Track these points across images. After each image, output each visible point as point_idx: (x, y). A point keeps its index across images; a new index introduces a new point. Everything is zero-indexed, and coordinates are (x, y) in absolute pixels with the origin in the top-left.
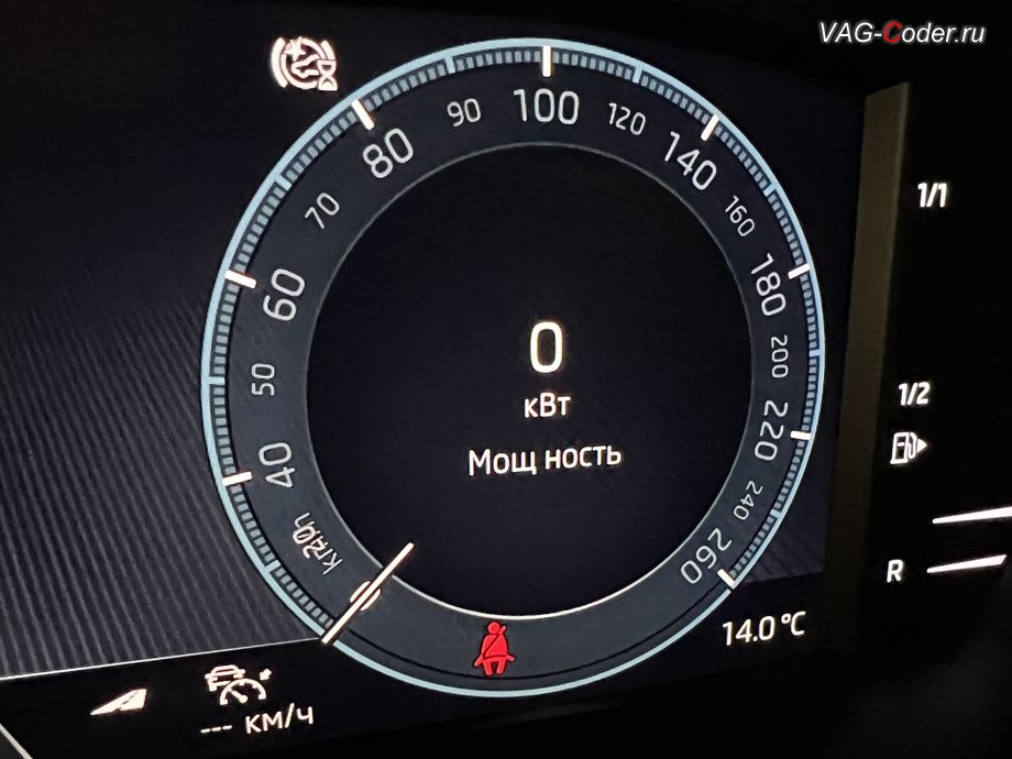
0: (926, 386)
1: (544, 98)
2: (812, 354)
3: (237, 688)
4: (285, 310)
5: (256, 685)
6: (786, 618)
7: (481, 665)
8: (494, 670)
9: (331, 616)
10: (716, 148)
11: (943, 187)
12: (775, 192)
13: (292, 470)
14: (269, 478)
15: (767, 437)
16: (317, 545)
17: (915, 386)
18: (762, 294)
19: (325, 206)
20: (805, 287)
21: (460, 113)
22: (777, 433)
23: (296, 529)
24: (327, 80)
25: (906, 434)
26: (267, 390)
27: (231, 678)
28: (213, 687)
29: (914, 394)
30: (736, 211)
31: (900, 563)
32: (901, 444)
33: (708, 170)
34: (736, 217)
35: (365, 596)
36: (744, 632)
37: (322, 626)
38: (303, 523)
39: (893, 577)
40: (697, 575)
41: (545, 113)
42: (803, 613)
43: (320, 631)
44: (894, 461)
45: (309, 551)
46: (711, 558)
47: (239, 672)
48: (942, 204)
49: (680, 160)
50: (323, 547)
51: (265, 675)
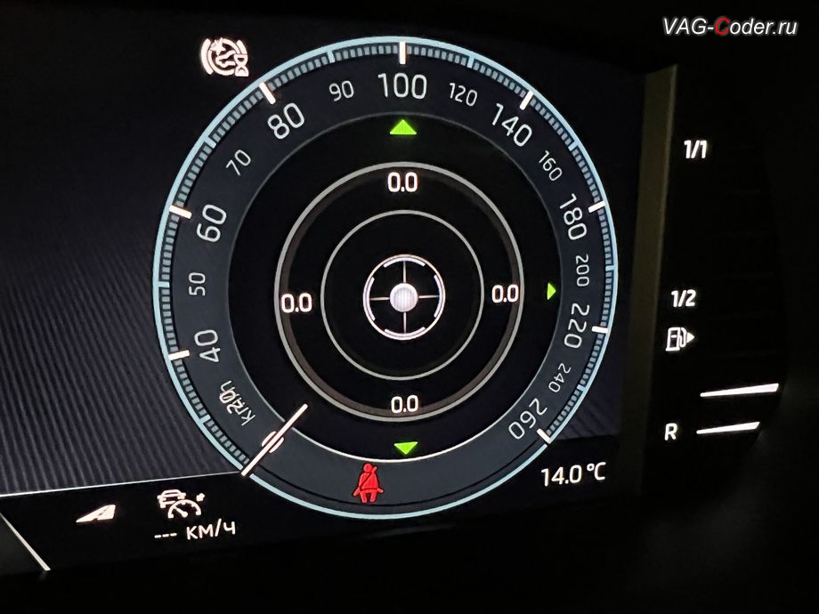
0: (693, 293)
1: (401, 80)
2: (608, 268)
3: (179, 506)
4: (213, 234)
5: (194, 504)
6: (590, 467)
7: (359, 495)
8: (369, 498)
9: (247, 456)
10: (532, 116)
11: (704, 143)
12: (577, 148)
13: (219, 350)
14: (202, 355)
15: (574, 330)
16: (237, 404)
17: (684, 292)
18: (569, 223)
19: (241, 159)
20: (602, 218)
21: (339, 91)
22: (581, 328)
23: (222, 392)
24: (241, 69)
25: (678, 329)
26: (200, 291)
27: (175, 499)
28: (163, 505)
29: (685, 299)
30: (547, 161)
31: (675, 426)
32: (674, 336)
33: (525, 132)
34: (547, 166)
35: (272, 442)
36: (558, 477)
37: (241, 463)
38: (226, 388)
39: (669, 436)
40: (521, 432)
41: (401, 90)
42: (603, 463)
43: (240, 467)
44: (669, 349)
45: (231, 408)
46: (532, 420)
47: (182, 495)
48: (704, 156)
49: (504, 124)
50: (241, 406)
51: (200, 497)
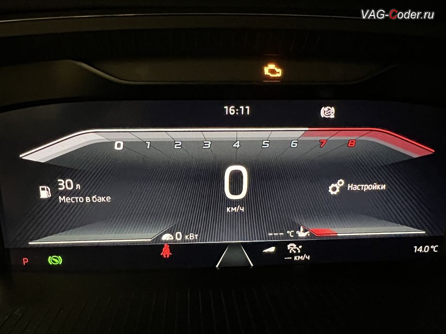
5: (298, 249)
24: (332, 115)
27: (293, 247)
28: (289, 249)
47: (295, 245)
51: (300, 247)
